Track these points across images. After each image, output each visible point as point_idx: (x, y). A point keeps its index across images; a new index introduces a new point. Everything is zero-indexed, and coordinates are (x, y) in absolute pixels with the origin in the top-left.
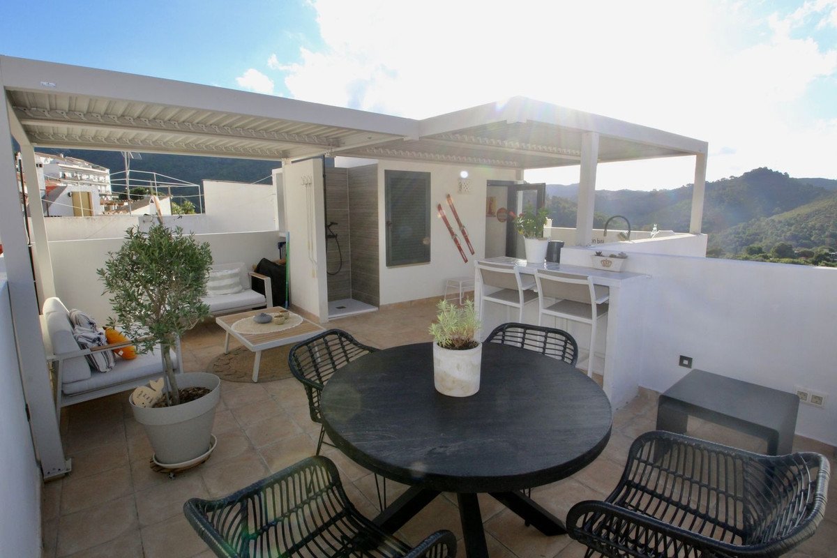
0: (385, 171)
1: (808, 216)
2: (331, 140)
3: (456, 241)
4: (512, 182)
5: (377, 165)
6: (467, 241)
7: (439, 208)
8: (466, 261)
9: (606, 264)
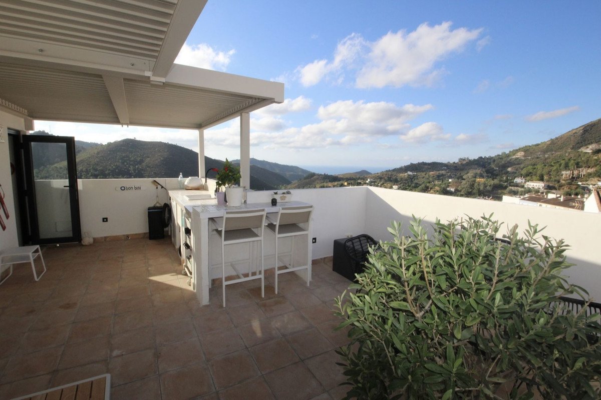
6: (2, 203)
8: (4, 228)
9: (283, 198)
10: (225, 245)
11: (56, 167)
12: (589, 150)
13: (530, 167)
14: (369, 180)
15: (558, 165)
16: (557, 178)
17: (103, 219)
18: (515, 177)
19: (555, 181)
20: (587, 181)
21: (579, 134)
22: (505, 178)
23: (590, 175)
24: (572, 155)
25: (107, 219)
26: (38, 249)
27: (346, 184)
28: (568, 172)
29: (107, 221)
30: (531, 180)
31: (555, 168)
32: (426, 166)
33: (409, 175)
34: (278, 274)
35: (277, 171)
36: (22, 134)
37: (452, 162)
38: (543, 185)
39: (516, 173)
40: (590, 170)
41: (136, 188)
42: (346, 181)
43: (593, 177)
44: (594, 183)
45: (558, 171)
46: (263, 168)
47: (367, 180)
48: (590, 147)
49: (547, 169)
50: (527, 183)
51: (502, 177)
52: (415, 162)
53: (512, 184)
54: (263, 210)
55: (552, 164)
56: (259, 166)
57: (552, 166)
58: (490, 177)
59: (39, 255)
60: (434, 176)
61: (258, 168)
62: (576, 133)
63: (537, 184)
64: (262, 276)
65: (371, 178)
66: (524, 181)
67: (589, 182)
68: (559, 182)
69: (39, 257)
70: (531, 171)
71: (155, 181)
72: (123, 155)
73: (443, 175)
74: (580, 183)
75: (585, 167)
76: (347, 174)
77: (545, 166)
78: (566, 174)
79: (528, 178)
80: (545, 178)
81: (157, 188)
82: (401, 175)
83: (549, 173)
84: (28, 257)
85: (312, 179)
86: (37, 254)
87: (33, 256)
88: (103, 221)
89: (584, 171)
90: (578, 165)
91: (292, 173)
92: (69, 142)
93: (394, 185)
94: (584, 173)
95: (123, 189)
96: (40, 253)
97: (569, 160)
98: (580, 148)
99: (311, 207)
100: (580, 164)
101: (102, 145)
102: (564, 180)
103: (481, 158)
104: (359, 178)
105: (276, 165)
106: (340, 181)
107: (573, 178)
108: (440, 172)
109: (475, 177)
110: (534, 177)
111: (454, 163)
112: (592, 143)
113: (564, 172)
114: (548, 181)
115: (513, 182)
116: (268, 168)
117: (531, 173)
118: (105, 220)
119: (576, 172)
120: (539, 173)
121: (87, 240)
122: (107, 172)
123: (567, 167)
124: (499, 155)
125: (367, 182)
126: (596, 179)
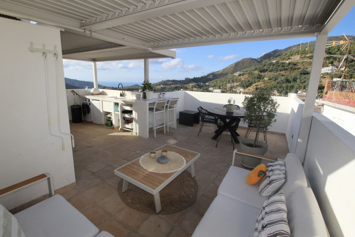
9: (163, 96)
10: (155, 114)
12: (237, 74)
13: (215, 82)
14: (140, 90)
15: (226, 81)
16: (225, 88)
18: (209, 87)
19: (225, 89)
20: (236, 88)
21: (233, 67)
22: (205, 88)
23: (237, 86)
24: (231, 77)
28: (230, 85)
30: (215, 89)
31: (224, 83)
32: (170, 82)
33: (161, 87)
35: (77, 85)
37: (182, 80)
38: (220, 91)
39: (209, 85)
40: (238, 84)
43: (238, 87)
44: (239, 89)
45: (226, 84)
48: (237, 73)
49: (222, 83)
50: (214, 90)
51: (204, 88)
52: (164, 80)
53: (208, 91)
55: (224, 81)
57: (223, 82)
58: (199, 88)
60: (174, 88)
62: (232, 66)
63: (218, 90)
64: (165, 125)
66: (213, 89)
67: (237, 89)
68: (226, 89)
70: (215, 84)
71: (73, 91)
73: (178, 87)
74: (234, 90)
75: (236, 82)
77: (221, 82)
78: (229, 85)
79: (214, 88)
80: (221, 87)
81: (74, 95)
82: (158, 87)
83: (222, 85)
89: (235, 84)
90: (233, 82)
94: (235, 85)
97: (230, 79)
98: (234, 73)
99: (178, 98)
100: (234, 81)
102: (228, 88)
103: (195, 78)
104: (134, 89)
107: (231, 87)
108: (177, 85)
109: (193, 88)
110: (217, 87)
111: (183, 80)
112: (238, 71)
113: (228, 85)
114: (222, 89)
115: (208, 90)
117: (215, 85)
119: (232, 85)
120: (218, 85)
123: (229, 82)
124: (202, 77)
126: (239, 87)
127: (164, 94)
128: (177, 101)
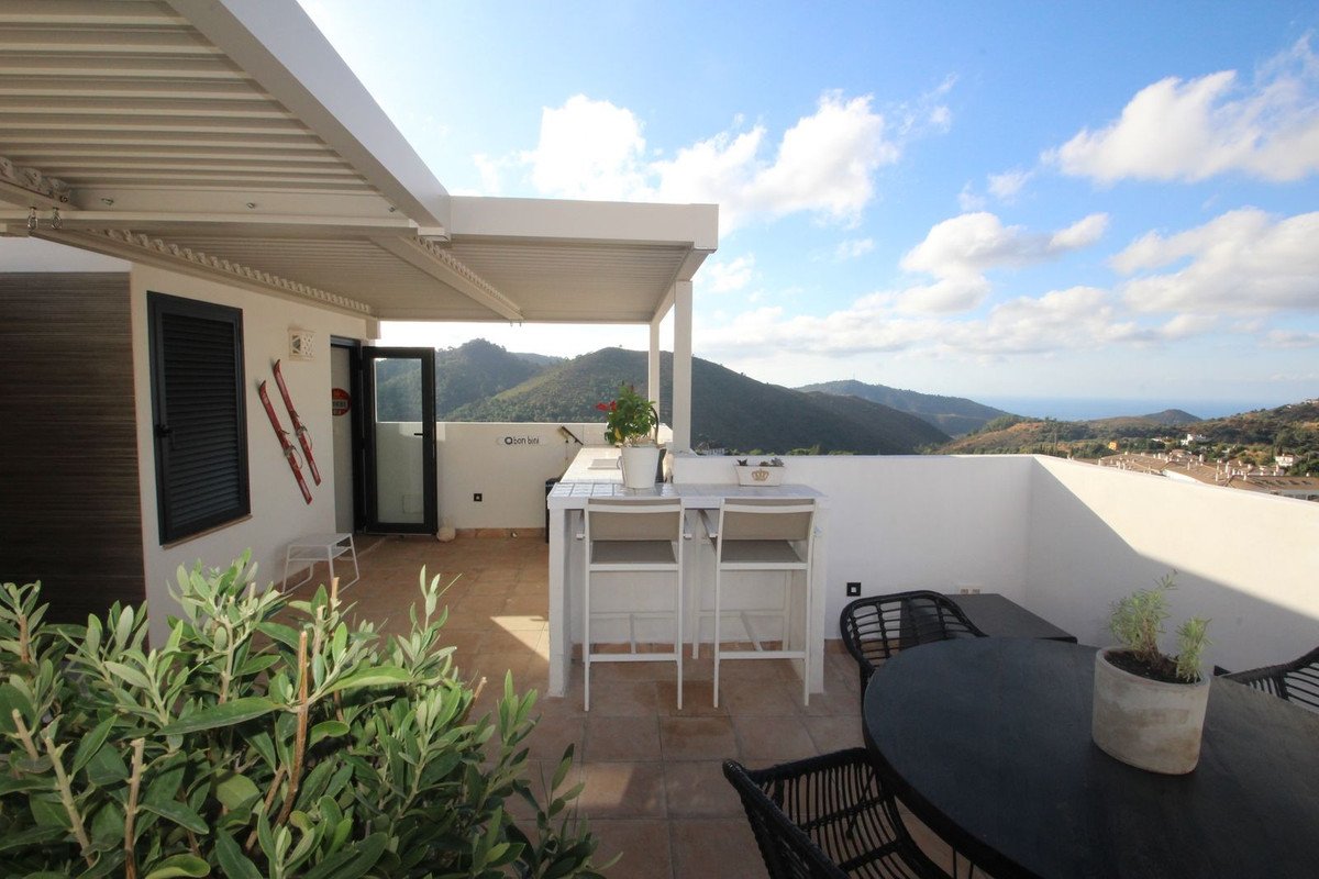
0: (149, 293)
1: (528, 395)
2: (55, 183)
3: (292, 461)
4: (357, 342)
5: (127, 274)
6: (309, 458)
7: (261, 389)
8: (309, 500)
9: (758, 476)
10: (591, 572)
11: (498, 401)
14: (1190, 438)
17: (476, 495)
25: (480, 495)
26: (349, 538)
27: (1112, 446)
29: (480, 500)
34: (721, 660)
35: (913, 409)
36: (363, 344)
41: (530, 441)
42: (1113, 440)
46: (875, 401)
47: (1185, 437)
54: (678, 502)
56: (867, 398)
59: (350, 550)
61: (867, 401)
64: (677, 657)
65: (1198, 433)
69: (349, 553)
71: (564, 428)
72: (601, 377)
76: (1116, 419)
81: (567, 442)
82: (1306, 424)
84: (325, 553)
85: (1009, 430)
86: (347, 549)
87: (334, 552)
88: (475, 500)
91: (953, 415)
92: (426, 356)
93: (1280, 454)
95: (509, 441)
96: (352, 547)
99: (812, 502)
101: (567, 360)
104: (1157, 432)
105: (912, 396)
106: (1093, 437)
116: (888, 402)
118: (478, 497)
121: (446, 533)
122: (572, 410)
125: (1185, 442)
127: (776, 464)
128: (809, 515)
